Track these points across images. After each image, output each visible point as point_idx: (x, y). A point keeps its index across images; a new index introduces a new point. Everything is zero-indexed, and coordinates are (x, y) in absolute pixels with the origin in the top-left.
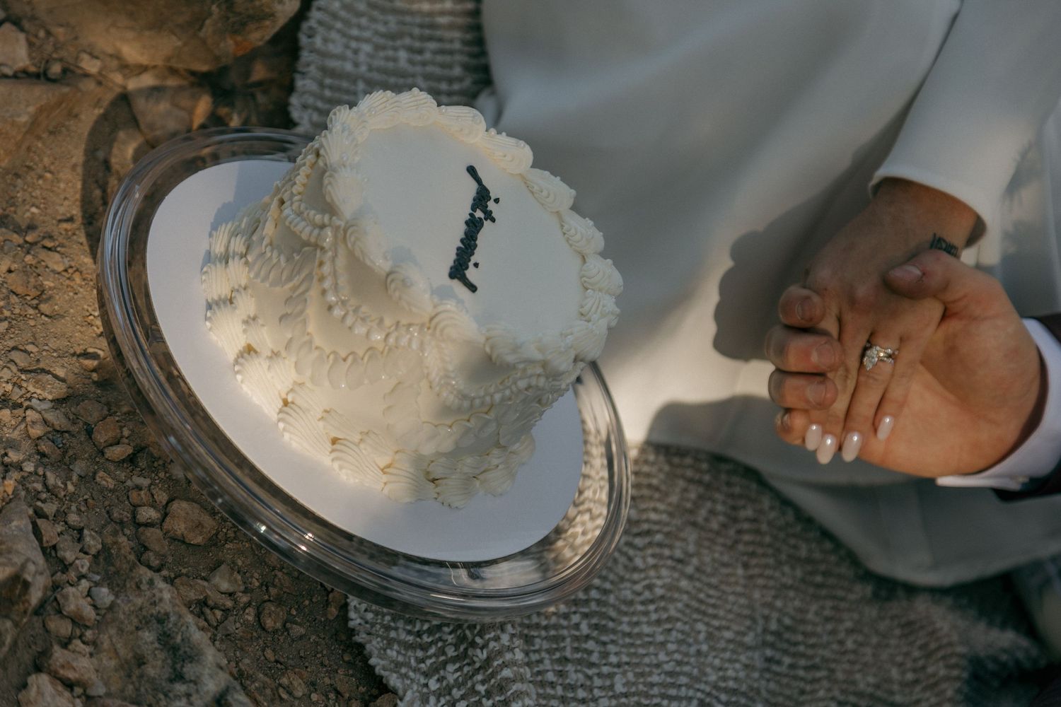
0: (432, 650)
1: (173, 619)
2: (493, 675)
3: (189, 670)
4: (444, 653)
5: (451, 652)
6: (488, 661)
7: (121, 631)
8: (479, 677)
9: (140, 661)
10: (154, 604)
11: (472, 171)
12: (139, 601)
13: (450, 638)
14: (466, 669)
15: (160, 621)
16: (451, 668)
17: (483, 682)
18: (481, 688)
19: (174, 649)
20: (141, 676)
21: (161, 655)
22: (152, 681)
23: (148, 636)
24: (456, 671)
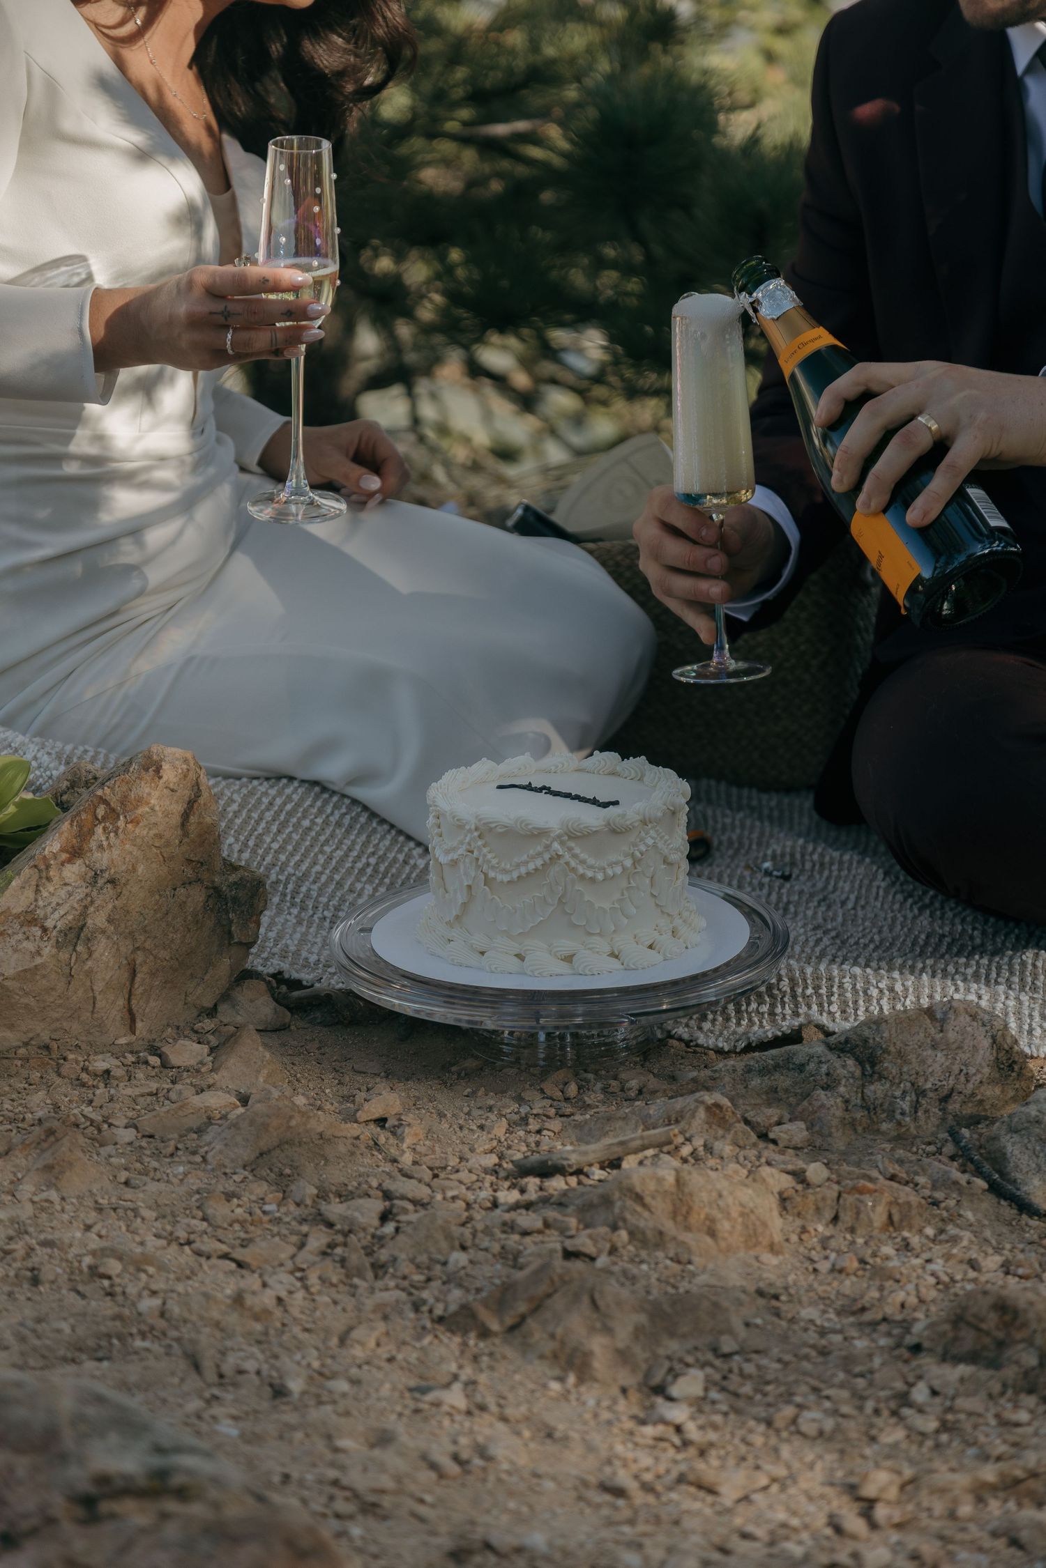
0: (756, 1020)
1: (752, 1063)
2: (805, 980)
3: (797, 1061)
4: (763, 1014)
5: (765, 1008)
6: (792, 980)
7: (743, 1096)
8: (800, 990)
9: (775, 1090)
10: (734, 1071)
11: (500, 787)
12: (727, 1079)
13: (754, 1006)
14: (786, 999)
15: (749, 1070)
16: (779, 1010)
17: (806, 987)
18: (809, 991)
19: (777, 1067)
20: (786, 1091)
21: (777, 1075)
22: (796, 1083)
23: (756, 1082)
24: (783, 1008)
